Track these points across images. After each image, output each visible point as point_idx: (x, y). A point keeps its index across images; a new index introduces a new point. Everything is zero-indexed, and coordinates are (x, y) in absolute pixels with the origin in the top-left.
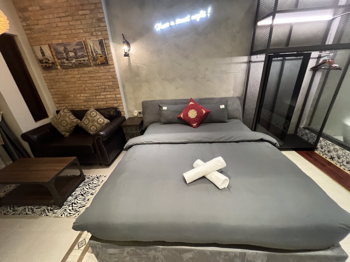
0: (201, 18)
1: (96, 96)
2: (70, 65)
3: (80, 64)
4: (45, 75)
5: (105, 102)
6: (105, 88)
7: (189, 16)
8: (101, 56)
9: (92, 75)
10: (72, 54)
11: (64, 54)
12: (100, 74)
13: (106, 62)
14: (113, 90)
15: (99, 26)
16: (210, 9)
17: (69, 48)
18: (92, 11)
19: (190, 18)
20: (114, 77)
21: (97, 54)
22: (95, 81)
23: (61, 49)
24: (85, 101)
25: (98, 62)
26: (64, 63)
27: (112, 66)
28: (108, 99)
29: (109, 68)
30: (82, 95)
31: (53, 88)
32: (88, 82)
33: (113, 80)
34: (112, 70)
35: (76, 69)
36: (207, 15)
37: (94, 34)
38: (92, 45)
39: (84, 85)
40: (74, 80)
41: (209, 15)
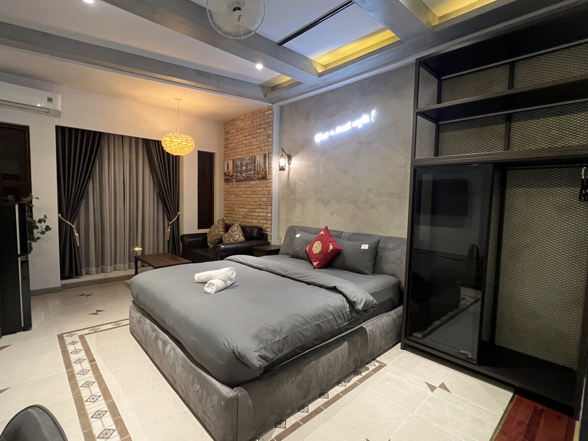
0: (364, 125)
1: (252, 212)
2: (241, 178)
3: (247, 177)
4: (225, 187)
5: (257, 221)
6: (260, 205)
7: (349, 123)
8: (263, 170)
9: (253, 190)
10: (244, 168)
11: (240, 168)
12: (259, 189)
13: (264, 177)
14: (266, 207)
15: (268, 142)
16: (374, 112)
17: (244, 163)
18: (265, 128)
19: (351, 125)
20: (270, 193)
21: (260, 168)
22: (254, 196)
23: (239, 163)
24: (243, 217)
25: (260, 176)
26: (238, 176)
27: (269, 181)
28: (260, 218)
29: (268, 183)
30: (243, 210)
31: (226, 200)
32: (250, 196)
33: (267, 196)
34: (269, 185)
35: (245, 183)
36: (371, 119)
37: (263, 149)
38: (259, 160)
39: (246, 200)
40: (241, 193)
41: (373, 120)
